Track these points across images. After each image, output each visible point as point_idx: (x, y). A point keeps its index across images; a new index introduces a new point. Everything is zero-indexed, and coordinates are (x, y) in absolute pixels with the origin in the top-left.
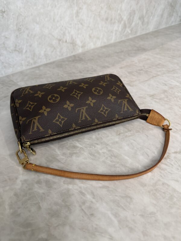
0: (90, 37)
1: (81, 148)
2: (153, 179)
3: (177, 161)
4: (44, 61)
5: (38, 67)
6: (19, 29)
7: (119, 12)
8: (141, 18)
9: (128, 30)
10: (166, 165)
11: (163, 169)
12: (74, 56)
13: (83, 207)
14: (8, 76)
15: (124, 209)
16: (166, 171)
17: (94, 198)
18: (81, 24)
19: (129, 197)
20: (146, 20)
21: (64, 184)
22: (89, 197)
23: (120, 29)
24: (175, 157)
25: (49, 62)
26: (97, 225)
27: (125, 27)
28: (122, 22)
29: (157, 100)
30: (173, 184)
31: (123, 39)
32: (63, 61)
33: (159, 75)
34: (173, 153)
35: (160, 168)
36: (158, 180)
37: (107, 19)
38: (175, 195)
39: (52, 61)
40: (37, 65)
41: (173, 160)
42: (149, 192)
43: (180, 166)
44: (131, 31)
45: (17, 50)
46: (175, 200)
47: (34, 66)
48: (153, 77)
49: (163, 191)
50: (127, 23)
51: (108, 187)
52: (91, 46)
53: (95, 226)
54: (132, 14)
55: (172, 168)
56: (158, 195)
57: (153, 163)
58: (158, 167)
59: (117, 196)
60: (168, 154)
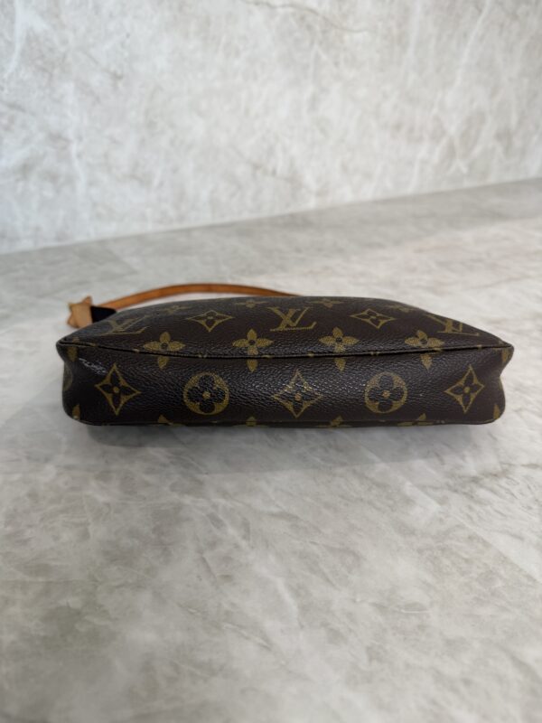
0: (344, 168)
2: (441, 520)
3: (532, 487)
4: (206, 218)
5: (188, 231)
6: (150, 125)
7: (435, 111)
8: (504, 136)
9: (460, 165)
10: (492, 490)
11: (480, 502)
12: (292, 216)
13: (207, 555)
14: (102, 242)
15: (328, 580)
16: (489, 508)
17: (245, 538)
18: (323, 131)
19: (354, 554)
20: (517, 143)
21: (173, 491)
22: (232, 532)
23: (436, 159)
24: (527, 478)
25: (218, 221)
26: (233, 605)
27: (451, 153)
28: (444, 142)
30: (502, 543)
31: (445, 187)
32: (259, 223)
33: (528, 277)
34: (523, 465)
35: (472, 497)
36: (458, 526)
37: (398, 127)
38: (502, 572)
39: (227, 219)
40: (185, 225)
41: (518, 484)
42: (420, 551)
43: (537, 500)
44: (471, 166)
45: (140, 177)
46: (499, 584)
47: (176, 226)
48: (510, 280)
49: (466, 556)
50: (457, 143)
51: (297, 518)
52: (344, 195)
53: (226, 606)
54: (474, 122)
55: (512, 502)
56: (446, 562)
57: (451, 482)
58: (465, 493)
59: (315, 543)
60: (506, 466)
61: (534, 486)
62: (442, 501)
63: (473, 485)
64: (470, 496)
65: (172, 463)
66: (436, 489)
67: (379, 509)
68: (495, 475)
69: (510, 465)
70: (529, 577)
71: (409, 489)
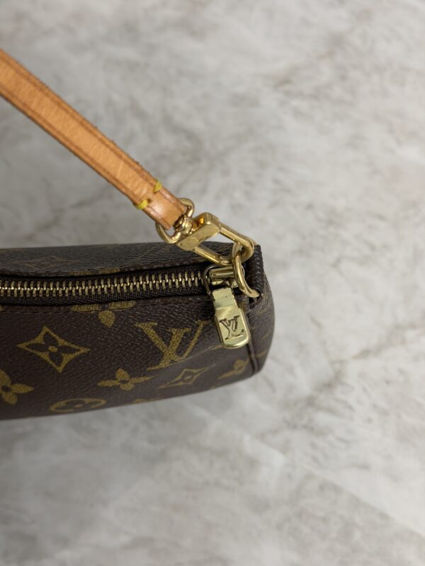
2: (289, 476)
10: (331, 411)
11: (322, 433)
16: (331, 437)
24: (362, 375)
29: (303, 105)
30: (352, 482)
34: (356, 357)
36: (307, 477)
38: (357, 519)
41: (354, 388)
43: (375, 406)
46: (357, 535)
49: (322, 514)
51: (151, 539)
55: (351, 420)
56: (306, 530)
57: (288, 416)
58: (305, 427)
60: (337, 366)
61: (370, 386)
62: (285, 449)
63: (310, 411)
64: (310, 428)
66: (275, 432)
67: (227, 488)
68: (330, 385)
69: (341, 362)
70: (384, 516)
71: (250, 445)
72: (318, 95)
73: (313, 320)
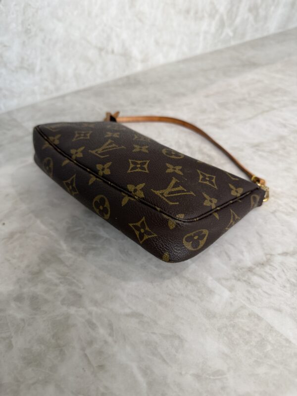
0: (157, 43)
1: (107, 239)
2: (231, 304)
3: (286, 271)
4: (74, 86)
5: (63, 97)
6: (27, 31)
8: (253, 9)
9: (228, 31)
10: (261, 277)
11: (254, 286)
12: (128, 77)
13: (88, 351)
14: (9, 113)
15: (164, 361)
16: (260, 290)
17: (111, 335)
18: (140, 20)
19: (179, 337)
20: (262, 12)
21: (63, 304)
22: (102, 331)
23: (213, 29)
24: (282, 263)
25: (82, 87)
26: (106, 387)
27: (222, 24)
29: (265, 154)
30: (269, 316)
31: (220, 47)
32: (107, 85)
33: (274, 109)
34: (279, 254)
35: (249, 283)
36: (242, 307)
37: (188, 12)
38: (270, 339)
39: (87, 85)
40: (61, 93)
41: (277, 269)
42: (219, 330)
43: (289, 280)
44: (235, 32)
45: (26, 67)
46: (269, 348)
47: (55, 95)
49: (248, 329)
50: (225, 17)
51: (142, 315)
52: (160, 59)
53: (102, 390)
54: (235, 2)
55: (274, 284)
56: (236, 336)
57: (236, 273)
58: (245, 281)
59: (154, 333)
60: (268, 256)
61: (287, 270)
62: (231, 289)
63: (249, 274)
64: (248, 282)
65: (61, 282)
66: (227, 280)
67: (193, 301)
68: (263, 264)
69: (271, 255)
70: (287, 340)
71: (211, 282)
72: (271, 152)
73: (258, 233)
